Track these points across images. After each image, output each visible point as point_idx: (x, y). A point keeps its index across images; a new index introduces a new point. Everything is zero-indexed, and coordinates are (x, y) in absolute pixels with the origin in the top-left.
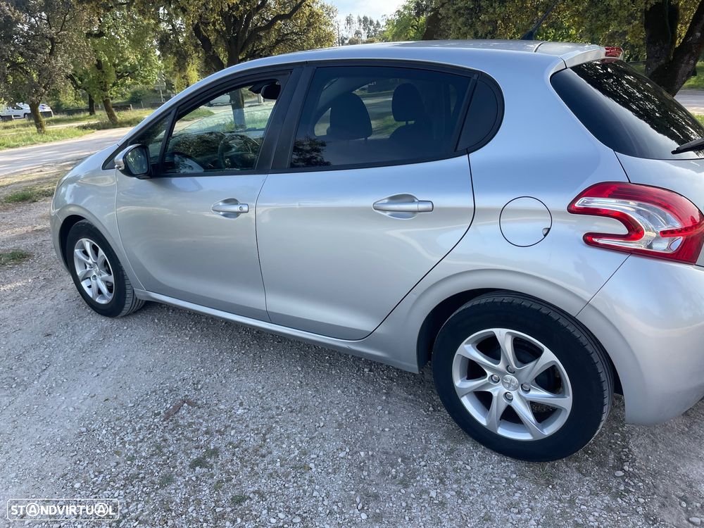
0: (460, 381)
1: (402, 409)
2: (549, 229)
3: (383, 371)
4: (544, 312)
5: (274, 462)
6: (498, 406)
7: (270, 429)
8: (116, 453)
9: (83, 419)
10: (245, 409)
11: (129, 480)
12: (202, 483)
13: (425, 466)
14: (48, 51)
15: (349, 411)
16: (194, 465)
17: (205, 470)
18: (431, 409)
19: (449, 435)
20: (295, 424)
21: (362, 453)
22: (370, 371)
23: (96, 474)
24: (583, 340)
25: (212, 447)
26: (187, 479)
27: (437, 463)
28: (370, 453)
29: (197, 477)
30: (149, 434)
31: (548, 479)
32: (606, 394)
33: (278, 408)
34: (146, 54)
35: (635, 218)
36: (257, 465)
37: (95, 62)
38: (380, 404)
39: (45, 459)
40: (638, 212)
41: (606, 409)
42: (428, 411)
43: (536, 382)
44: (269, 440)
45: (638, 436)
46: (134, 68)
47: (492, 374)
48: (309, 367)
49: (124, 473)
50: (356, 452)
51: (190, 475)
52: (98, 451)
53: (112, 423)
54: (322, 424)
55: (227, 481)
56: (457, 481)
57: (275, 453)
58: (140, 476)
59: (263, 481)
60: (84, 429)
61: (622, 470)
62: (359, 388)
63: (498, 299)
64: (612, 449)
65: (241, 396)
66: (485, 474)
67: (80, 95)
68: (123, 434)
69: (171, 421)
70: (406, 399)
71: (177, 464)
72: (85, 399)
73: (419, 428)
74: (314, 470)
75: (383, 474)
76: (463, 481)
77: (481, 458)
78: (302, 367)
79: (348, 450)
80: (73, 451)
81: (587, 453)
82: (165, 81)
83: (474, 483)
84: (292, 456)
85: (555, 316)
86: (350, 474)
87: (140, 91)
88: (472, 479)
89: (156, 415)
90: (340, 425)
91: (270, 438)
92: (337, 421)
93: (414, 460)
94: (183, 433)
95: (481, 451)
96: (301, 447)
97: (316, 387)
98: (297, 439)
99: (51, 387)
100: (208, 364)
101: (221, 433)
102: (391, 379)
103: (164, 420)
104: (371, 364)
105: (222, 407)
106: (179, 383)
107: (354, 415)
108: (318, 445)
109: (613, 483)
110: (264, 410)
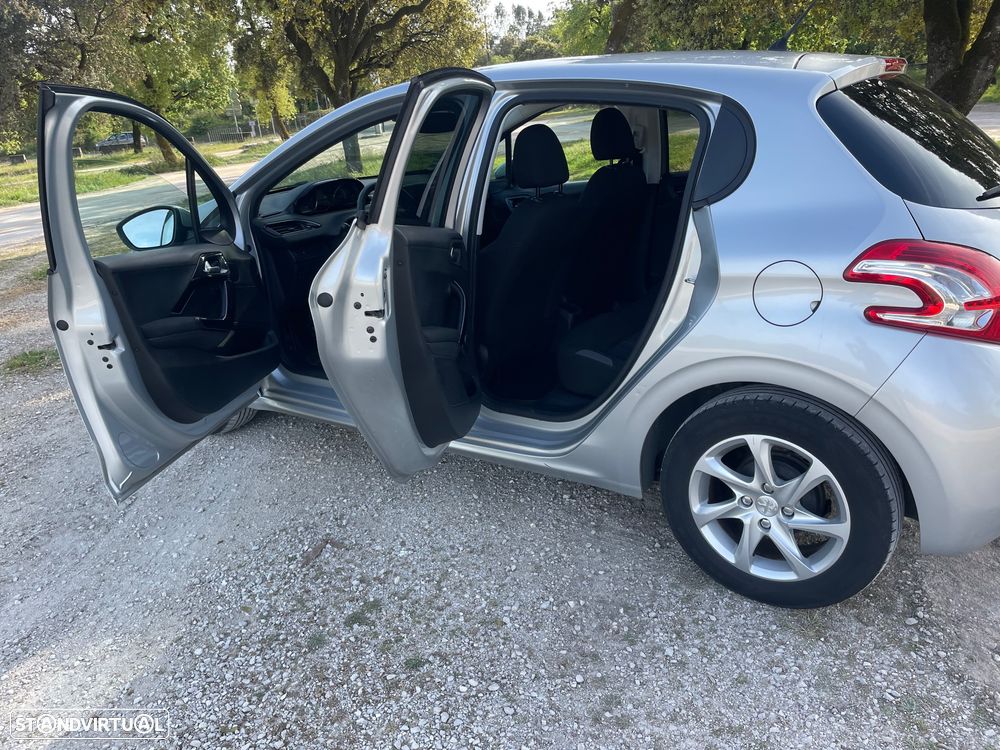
0: (699, 506)
1: (619, 546)
2: (819, 303)
3: (588, 498)
4: (812, 411)
5: (455, 616)
6: (751, 537)
7: (445, 575)
8: (245, 609)
9: (192, 567)
10: (409, 549)
11: (268, 642)
12: (364, 645)
13: (656, 617)
14: (77, 64)
15: (548, 549)
16: (351, 621)
17: (365, 628)
18: (657, 545)
19: (683, 578)
20: (478, 568)
21: (571, 603)
22: (571, 497)
23: (222, 636)
24: (864, 446)
25: (372, 599)
26: (343, 640)
27: (671, 614)
28: (582, 602)
29: (356, 638)
30: (285, 584)
31: (818, 630)
32: (895, 516)
33: (452, 548)
34: (215, 64)
35: (931, 286)
36: (434, 620)
37: (145, 78)
38: (589, 541)
39: (149, 619)
40: (935, 277)
41: (894, 536)
42: (654, 548)
43: (802, 504)
44: (445, 589)
45: (933, 574)
46: (195, 84)
47: (742, 495)
48: (488, 494)
49: (258, 634)
50: (563, 602)
51: (345, 635)
52: (219, 608)
53: (234, 571)
54: (514, 567)
55: (396, 641)
56: (699, 635)
57: (455, 605)
58: (281, 637)
59: (444, 640)
60: (196, 580)
61: (916, 616)
62: (558, 520)
63: (750, 396)
64: (900, 591)
65: (402, 534)
66: (736, 626)
67: (119, 125)
68: (250, 585)
69: (312, 567)
70: (623, 533)
71: (328, 621)
72: (191, 542)
73: (643, 569)
74: (509, 625)
75: (602, 628)
76: (707, 636)
77: (728, 606)
78: (479, 494)
79: (552, 600)
80: (186, 609)
81: (868, 597)
82: (241, 103)
83: (722, 637)
84: (479, 608)
85: (827, 416)
86: (557, 630)
87: (205, 119)
88: (719, 633)
89: (291, 560)
90: (538, 568)
91: (446, 586)
92: (533, 563)
93: (641, 610)
94: (329, 583)
95: (727, 597)
96: (489, 597)
97: (500, 521)
98: (483, 587)
99: (143, 528)
100: (351, 494)
101: (382, 582)
102: (601, 508)
103: (302, 567)
104: (571, 489)
105: (378, 548)
106: (316, 518)
107: (556, 554)
108: (511, 594)
109: (905, 633)
110: (434, 550)
